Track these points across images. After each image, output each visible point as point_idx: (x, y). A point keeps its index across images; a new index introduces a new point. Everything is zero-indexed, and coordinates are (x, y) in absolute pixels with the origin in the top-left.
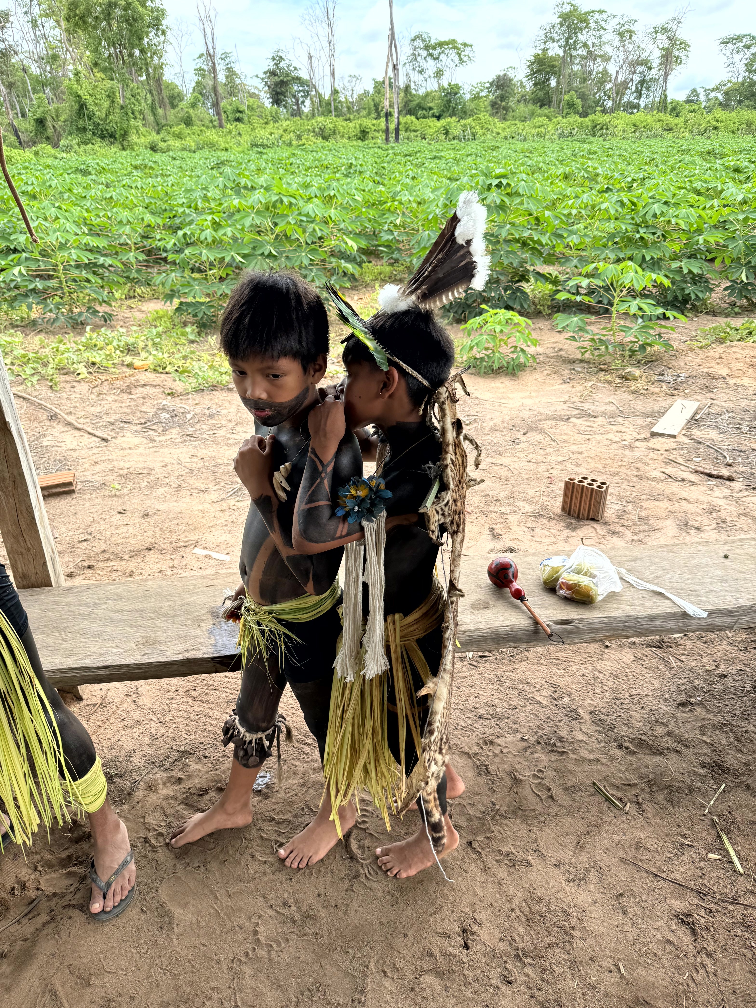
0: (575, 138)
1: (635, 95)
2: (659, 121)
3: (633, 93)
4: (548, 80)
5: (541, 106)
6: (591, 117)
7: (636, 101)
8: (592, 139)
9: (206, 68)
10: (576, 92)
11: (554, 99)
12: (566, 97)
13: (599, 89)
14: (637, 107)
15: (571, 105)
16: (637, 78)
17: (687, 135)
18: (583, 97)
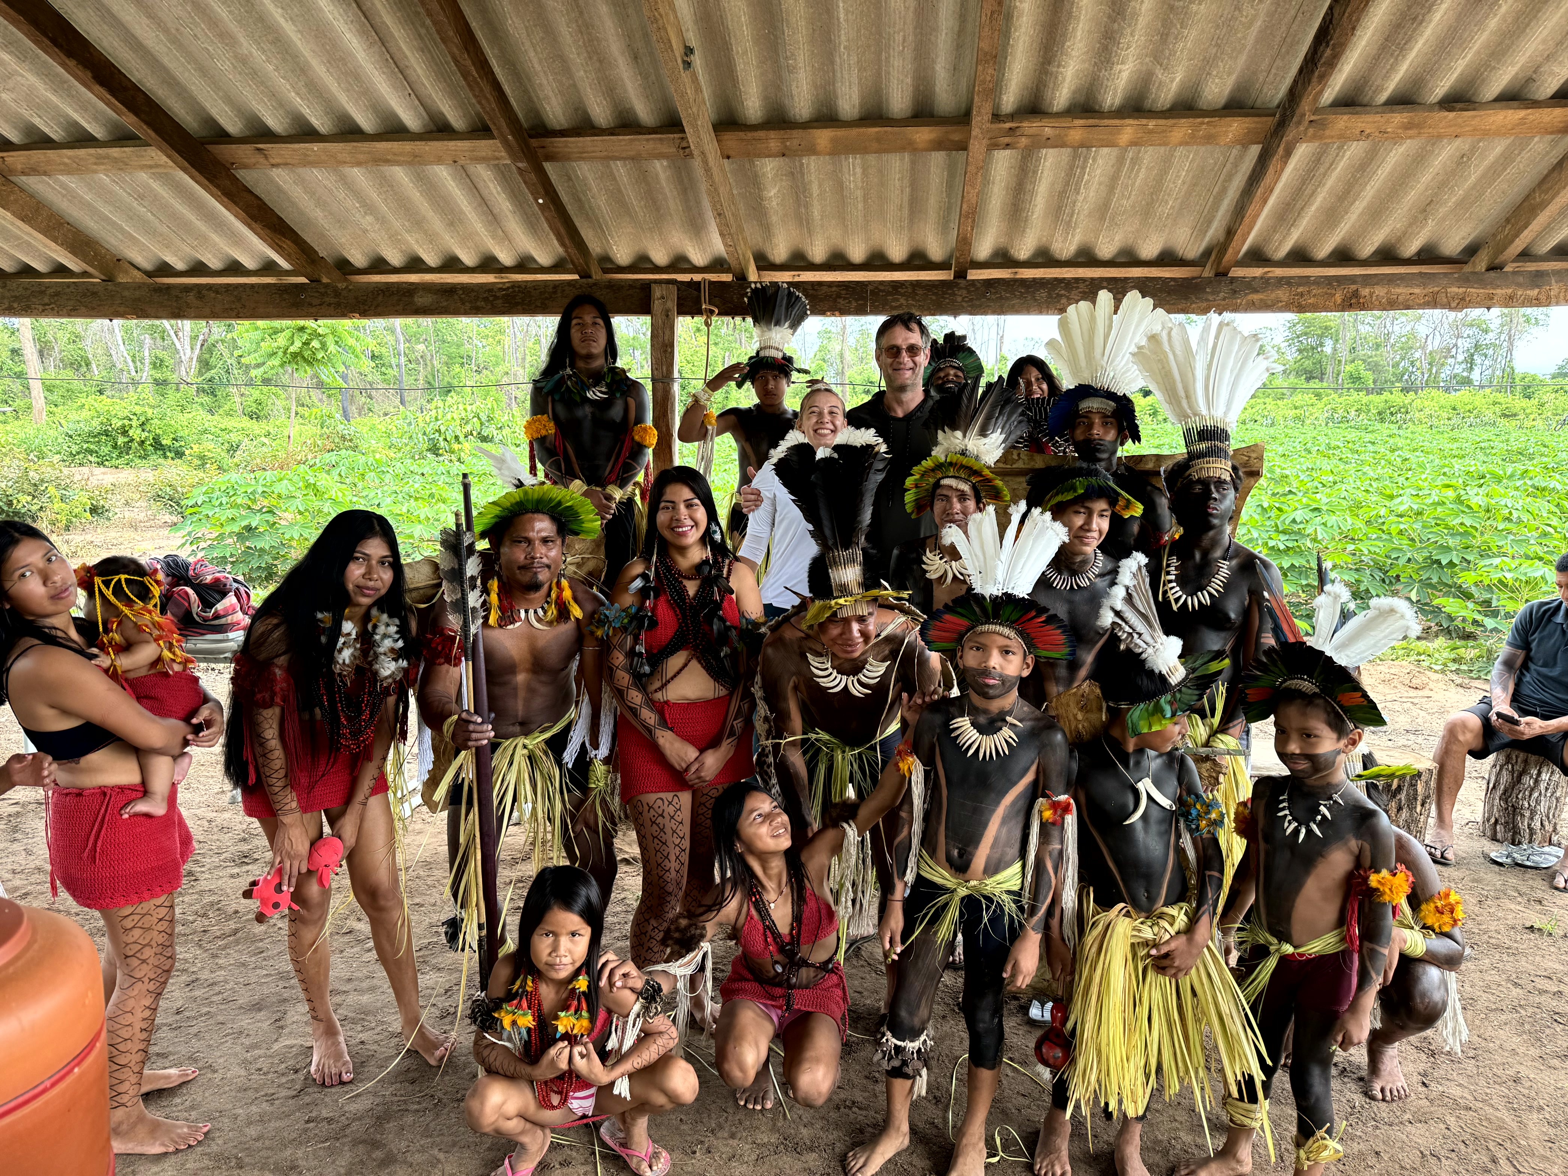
0: (1352, 424)
1: (1464, 366)
2: (1495, 403)
3: (1460, 363)
4: (1321, 345)
5: (1308, 379)
6: (1386, 395)
7: (1465, 374)
8: (1378, 426)
9: (834, 330)
10: (1364, 361)
11: (1329, 369)
12: (1349, 368)
13: (1403, 359)
14: (1467, 382)
15: (1356, 379)
16: (1464, 344)
17: (1539, 423)
18: (1374, 368)
